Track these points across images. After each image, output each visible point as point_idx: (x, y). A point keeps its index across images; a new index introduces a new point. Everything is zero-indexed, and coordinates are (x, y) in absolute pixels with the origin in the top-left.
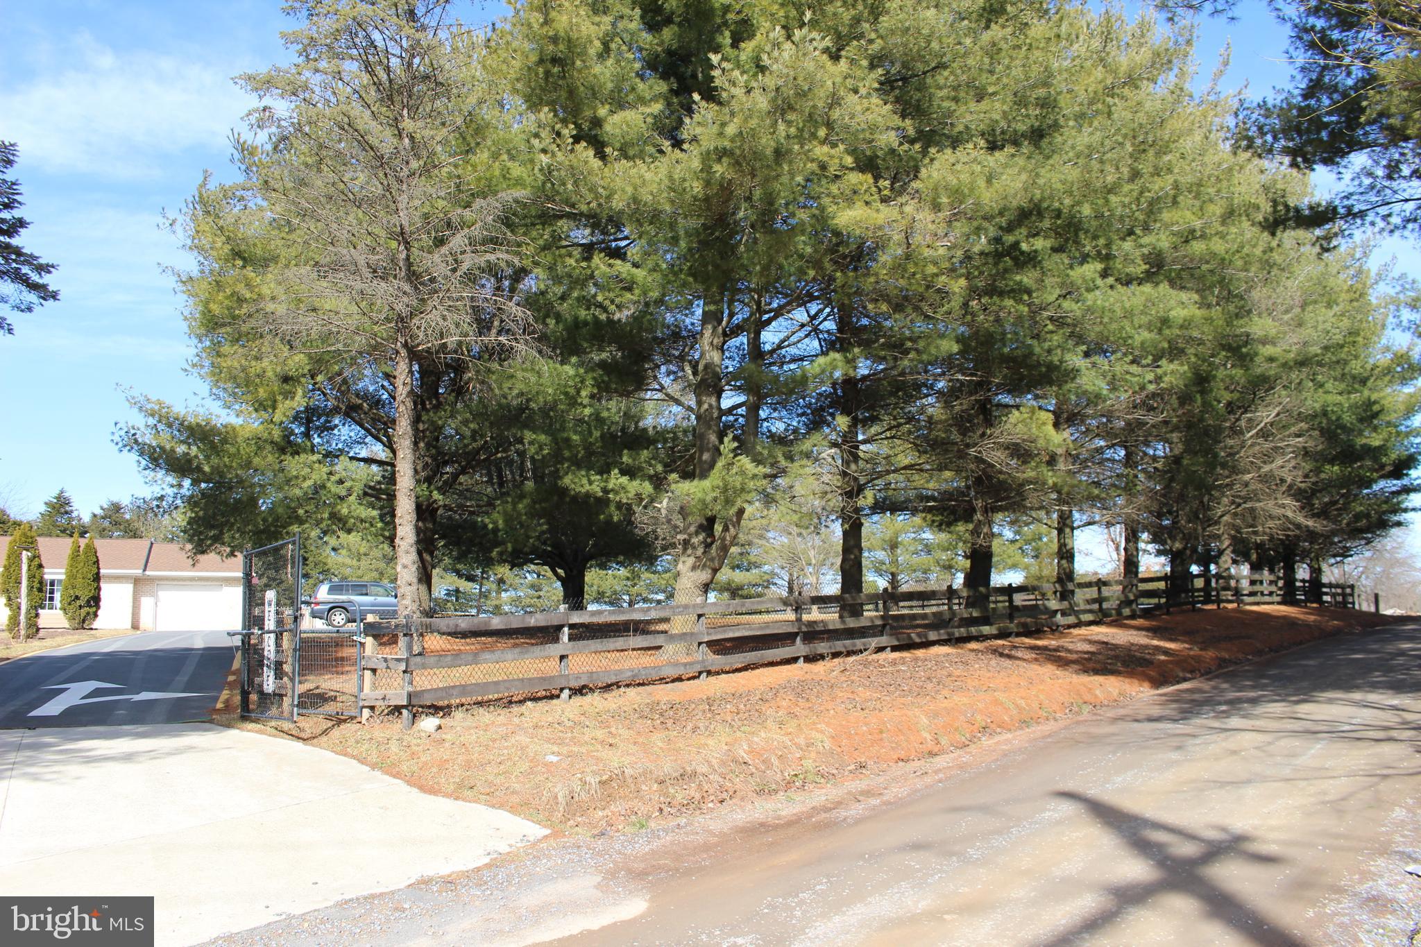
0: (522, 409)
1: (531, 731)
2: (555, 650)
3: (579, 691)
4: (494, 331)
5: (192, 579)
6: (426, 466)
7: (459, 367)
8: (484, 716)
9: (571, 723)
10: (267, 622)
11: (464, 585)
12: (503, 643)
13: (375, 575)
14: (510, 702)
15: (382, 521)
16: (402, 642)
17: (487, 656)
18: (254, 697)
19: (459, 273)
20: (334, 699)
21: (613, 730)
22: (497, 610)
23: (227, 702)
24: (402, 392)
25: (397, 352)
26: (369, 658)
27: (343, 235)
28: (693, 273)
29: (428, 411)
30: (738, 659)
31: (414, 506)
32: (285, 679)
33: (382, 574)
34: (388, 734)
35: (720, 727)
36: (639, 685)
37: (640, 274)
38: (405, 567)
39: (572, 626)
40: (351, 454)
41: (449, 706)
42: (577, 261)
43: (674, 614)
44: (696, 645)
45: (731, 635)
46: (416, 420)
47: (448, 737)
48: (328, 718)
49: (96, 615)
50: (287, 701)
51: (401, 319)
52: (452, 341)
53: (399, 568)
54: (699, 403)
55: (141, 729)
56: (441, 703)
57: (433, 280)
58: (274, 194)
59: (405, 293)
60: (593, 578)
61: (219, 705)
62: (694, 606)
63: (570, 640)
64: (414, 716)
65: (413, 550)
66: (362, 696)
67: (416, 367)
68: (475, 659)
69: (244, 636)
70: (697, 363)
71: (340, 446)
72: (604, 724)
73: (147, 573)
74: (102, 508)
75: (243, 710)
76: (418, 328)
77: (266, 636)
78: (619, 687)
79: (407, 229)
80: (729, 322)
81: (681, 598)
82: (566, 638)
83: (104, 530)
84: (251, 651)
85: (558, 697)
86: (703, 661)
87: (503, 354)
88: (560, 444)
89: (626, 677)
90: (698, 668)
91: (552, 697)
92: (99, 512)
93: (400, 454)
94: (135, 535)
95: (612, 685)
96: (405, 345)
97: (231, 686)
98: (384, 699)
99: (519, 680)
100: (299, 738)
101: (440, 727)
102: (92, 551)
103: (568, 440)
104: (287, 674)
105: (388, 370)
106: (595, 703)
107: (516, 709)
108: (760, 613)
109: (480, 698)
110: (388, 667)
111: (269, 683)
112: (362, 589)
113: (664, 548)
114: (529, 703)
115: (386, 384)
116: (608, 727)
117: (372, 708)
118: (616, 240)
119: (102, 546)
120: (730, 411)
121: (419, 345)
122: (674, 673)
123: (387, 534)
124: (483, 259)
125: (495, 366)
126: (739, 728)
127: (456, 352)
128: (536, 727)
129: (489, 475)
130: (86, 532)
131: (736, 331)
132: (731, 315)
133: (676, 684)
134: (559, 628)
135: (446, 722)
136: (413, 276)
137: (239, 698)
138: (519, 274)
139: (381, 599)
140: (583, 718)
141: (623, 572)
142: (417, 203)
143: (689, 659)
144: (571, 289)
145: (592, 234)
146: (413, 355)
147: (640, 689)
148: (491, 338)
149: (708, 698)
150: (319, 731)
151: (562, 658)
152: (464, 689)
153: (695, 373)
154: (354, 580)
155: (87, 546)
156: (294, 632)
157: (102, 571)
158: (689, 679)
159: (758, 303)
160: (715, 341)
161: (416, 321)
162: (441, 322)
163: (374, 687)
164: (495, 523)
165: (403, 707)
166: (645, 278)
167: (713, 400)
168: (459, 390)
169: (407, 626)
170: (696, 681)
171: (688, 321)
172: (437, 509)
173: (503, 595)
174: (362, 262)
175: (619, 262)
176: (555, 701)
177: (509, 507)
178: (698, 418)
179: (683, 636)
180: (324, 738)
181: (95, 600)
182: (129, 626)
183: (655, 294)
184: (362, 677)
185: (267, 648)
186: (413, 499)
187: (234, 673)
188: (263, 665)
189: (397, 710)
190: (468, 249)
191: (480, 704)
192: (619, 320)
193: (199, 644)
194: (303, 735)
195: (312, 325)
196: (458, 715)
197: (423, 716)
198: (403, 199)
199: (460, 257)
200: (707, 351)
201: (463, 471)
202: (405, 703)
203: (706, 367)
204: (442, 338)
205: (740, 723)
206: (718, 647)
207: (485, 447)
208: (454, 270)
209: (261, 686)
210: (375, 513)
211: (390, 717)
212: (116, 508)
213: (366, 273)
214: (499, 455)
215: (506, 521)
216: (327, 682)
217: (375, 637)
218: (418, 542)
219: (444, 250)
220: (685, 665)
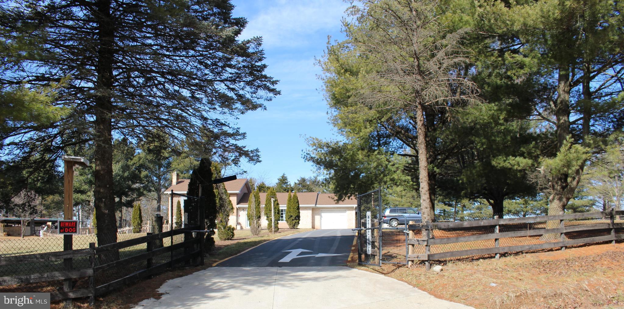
0: (472, 128)
1: (483, 272)
2: (492, 236)
3: (504, 255)
4: (458, 94)
5: (334, 208)
6: (430, 156)
7: (443, 111)
8: (461, 265)
9: (501, 269)
10: (367, 226)
11: (447, 208)
12: (467, 234)
13: (409, 204)
14: (473, 260)
15: (412, 181)
16: (424, 233)
17: (462, 239)
18: (363, 256)
19: (442, 69)
20: (396, 257)
21: (521, 273)
22: (462, 219)
23: (352, 258)
24: (419, 124)
25: (417, 107)
26: (411, 240)
27: (390, 57)
28: (554, 57)
29: (430, 132)
30: (581, 241)
31: (427, 174)
32: (376, 249)
33: (412, 204)
34: (420, 272)
35: (572, 273)
36: (532, 252)
37: (527, 60)
38: (424, 200)
39: (500, 226)
40: (398, 153)
41: (445, 261)
42: (496, 58)
43: (549, 220)
44: (559, 234)
45: (577, 229)
46: (426, 136)
47: (446, 274)
48: (394, 265)
49: (299, 223)
50: (377, 258)
51: (417, 92)
52: (441, 100)
53: (421, 201)
54: (559, 120)
55: (319, 268)
56: (442, 260)
57: (430, 73)
58: (360, 44)
59: (418, 80)
60: (507, 203)
61: (349, 259)
62: (559, 216)
63: (500, 231)
64: (431, 265)
65: (427, 193)
66: (408, 256)
67: (424, 113)
68: (457, 240)
69: (359, 231)
70: (557, 100)
71: (393, 149)
72: (516, 270)
73: (317, 206)
74: (298, 180)
75: (359, 261)
76: (426, 95)
77: (367, 231)
78: (522, 253)
79: (418, 52)
80: (572, 79)
81: (551, 212)
82: (497, 231)
83: (299, 189)
84: (362, 237)
85: (494, 257)
86: (563, 242)
87: (464, 104)
88: (491, 143)
89: (526, 249)
90: (561, 245)
91: (492, 257)
92: (297, 182)
93: (420, 152)
94: (311, 191)
95: (519, 252)
96: (420, 103)
97: (354, 251)
98: (418, 257)
99: (476, 249)
100: (382, 273)
101: (442, 270)
102: (296, 197)
103: (495, 140)
104: (376, 247)
105: (412, 115)
106: (512, 260)
107: (475, 262)
108: (588, 219)
109: (459, 258)
110: (419, 244)
111: (369, 249)
112: (404, 211)
113: (541, 189)
114: (481, 260)
115: (411, 121)
116: (518, 271)
117: (413, 261)
118: (513, 46)
119: (299, 195)
120: (574, 122)
121: (425, 103)
122: (549, 247)
123: (415, 187)
124: (452, 62)
125: (461, 110)
126: (582, 274)
127: (442, 104)
128: (485, 270)
129: (458, 159)
130: (293, 190)
131: (576, 83)
132: (573, 76)
133: (550, 252)
134: (494, 226)
135: (445, 267)
136: (421, 73)
137: (357, 256)
138: (468, 66)
139: (412, 215)
140: (506, 267)
141: (520, 201)
142: (421, 40)
143: (556, 241)
144: (494, 70)
145: (501, 44)
146: (424, 108)
147: (533, 254)
148: (457, 97)
149: (566, 259)
150: (390, 270)
151: (496, 240)
152: (452, 254)
153: (555, 106)
154: (400, 207)
155: (294, 195)
156: (379, 229)
157: (300, 205)
158: (556, 250)
159: (588, 68)
160: (566, 89)
161: (424, 92)
162: (435, 91)
163: (413, 252)
164: (462, 179)
165: (426, 261)
166: (529, 62)
167: (566, 118)
168: (444, 122)
169: (427, 226)
170: (560, 251)
171: (551, 81)
172: (436, 175)
173: (465, 212)
174: (399, 68)
175: (517, 55)
176: (493, 259)
177: (469, 173)
178: (558, 127)
179: (553, 230)
180: (393, 274)
181: (298, 217)
182: (311, 227)
183: (535, 69)
184: (408, 249)
185: (368, 236)
186: (427, 171)
187: (354, 246)
188: (367, 243)
189: (423, 262)
190: (445, 57)
191: (459, 260)
192: (517, 83)
193: (339, 234)
194: (384, 272)
195: (380, 98)
196: (450, 264)
197: (435, 265)
198: (415, 40)
199: (442, 61)
200: (561, 94)
201: (447, 158)
202: (427, 259)
203: (561, 102)
204: (436, 98)
205: (583, 271)
206: (570, 235)
207: (456, 146)
208: (439, 68)
209: (366, 251)
210: (409, 178)
211: (420, 265)
212: (303, 180)
213: (401, 72)
214: (463, 150)
215: (467, 179)
216: (392, 250)
217: (413, 231)
218: (429, 189)
219: (435, 59)
220: (554, 243)
